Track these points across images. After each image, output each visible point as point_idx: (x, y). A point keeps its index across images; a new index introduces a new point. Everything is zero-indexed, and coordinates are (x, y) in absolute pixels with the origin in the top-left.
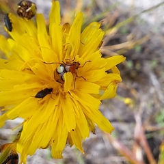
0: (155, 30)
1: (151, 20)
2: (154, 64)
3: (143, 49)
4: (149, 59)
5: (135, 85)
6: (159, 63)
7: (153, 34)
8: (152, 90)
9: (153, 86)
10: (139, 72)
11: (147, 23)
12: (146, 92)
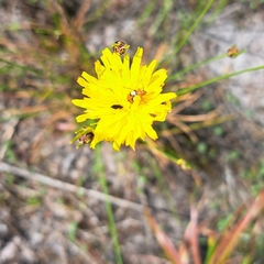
0: (247, 114)
1: (246, 100)
2: (233, 155)
3: (224, 135)
4: (230, 148)
5: (202, 174)
6: (241, 157)
7: (242, 119)
8: (223, 188)
9: (225, 182)
10: (213, 162)
11: (238, 103)
12: (214, 187)
